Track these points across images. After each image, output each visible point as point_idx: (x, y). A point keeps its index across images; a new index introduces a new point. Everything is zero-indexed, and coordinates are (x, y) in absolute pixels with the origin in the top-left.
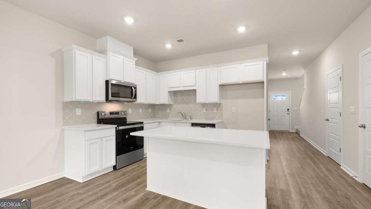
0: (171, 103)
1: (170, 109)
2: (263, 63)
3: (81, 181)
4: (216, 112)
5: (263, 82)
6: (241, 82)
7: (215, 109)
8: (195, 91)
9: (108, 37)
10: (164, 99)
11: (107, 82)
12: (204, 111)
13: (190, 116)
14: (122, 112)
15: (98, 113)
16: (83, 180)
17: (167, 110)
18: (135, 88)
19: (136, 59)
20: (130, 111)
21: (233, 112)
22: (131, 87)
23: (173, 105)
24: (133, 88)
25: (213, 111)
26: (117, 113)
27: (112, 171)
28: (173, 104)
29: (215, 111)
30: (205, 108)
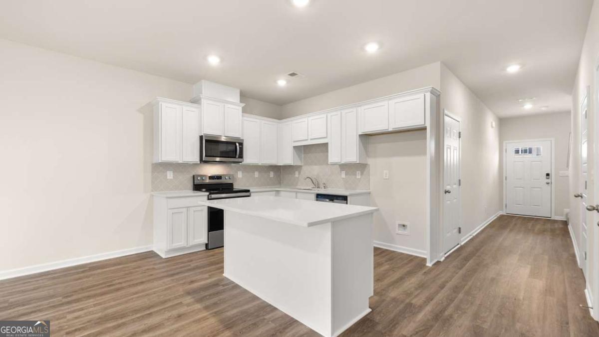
0: (299, 163)
1: (299, 173)
2: (425, 95)
3: (163, 256)
4: (360, 177)
5: (425, 129)
6: (390, 130)
7: (358, 173)
8: (326, 145)
9: (203, 81)
10: (287, 158)
11: (201, 137)
12: (343, 175)
13: (324, 184)
14: (225, 175)
15: (194, 176)
16: (166, 255)
17: (295, 174)
18: (241, 144)
19: (243, 105)
20: (240, 175)
21: (385, 178)
22: (235, 143)
23: (303, 167)
24: (237, 144)
25: (356, 175)
26: (219, 177)
27: (205, 250)
28: (302, 164)
29: (358, 177)
30: (344, 172)
